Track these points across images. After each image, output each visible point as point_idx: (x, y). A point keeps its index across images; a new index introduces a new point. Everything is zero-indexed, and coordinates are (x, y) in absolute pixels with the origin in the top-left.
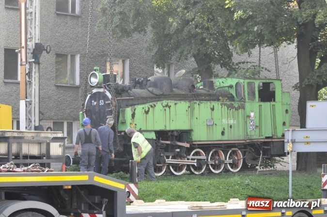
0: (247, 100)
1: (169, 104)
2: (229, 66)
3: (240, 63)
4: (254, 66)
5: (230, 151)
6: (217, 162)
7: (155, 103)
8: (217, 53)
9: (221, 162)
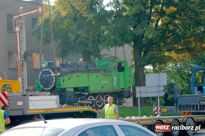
0: (112, 72)
1: (79, 75)
2: (99, 57)
3: (104, 55)
4: (111, 56)
5: (105, 96)
6: (100, 102)
7: (72, 75)
8: (92, 50)
9: (102, 102)
